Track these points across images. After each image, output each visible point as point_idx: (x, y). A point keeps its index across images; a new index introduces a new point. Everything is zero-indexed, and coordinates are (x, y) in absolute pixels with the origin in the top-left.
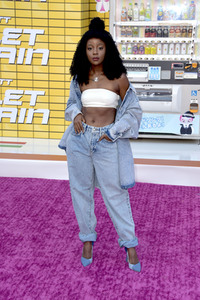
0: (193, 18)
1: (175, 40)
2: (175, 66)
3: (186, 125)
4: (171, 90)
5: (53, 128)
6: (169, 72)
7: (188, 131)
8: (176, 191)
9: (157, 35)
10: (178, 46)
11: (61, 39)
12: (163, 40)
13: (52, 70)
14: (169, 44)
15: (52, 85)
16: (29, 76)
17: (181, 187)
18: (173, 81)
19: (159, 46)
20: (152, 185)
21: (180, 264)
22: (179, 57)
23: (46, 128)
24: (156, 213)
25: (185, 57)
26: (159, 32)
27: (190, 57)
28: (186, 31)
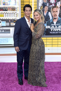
0: (16, 5)
2: (11, 21)
4: (10, 29)
6: (9, 23)
8: (12, 64)
9: (3, 10)
10: (11, 14)
12: (6, 12)
14: (8, 13)
17: (14, 63)
18: (10, 26)
19: (5, 14)
20: (4, 63)
22: (12, 18)
24: (5, 73)
26: (4, 9)
27: (15, 18)
28: (14, 9)
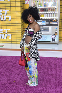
0: (55, 6)
1: (50, 12)
2: (50, 20)
3: (54, 39)
4: (49, 28)
5: (13, 40)
6: (48, 22)
7: (54, 40)
10: (51, 14)
11: (15, 13)
12: (46, 12)
13: (12, 22)
14: (48, 14)
15: (12, 27)
16: (5, 24)
17: (52, 58)
18: (49, 25)
19: (45, 14)
21: (52, 82)
22: (51, 18)
23: (11, 40)
24: (45, 66)
25: (53, 18)
26: (45, 10)
28: (53, 10)
